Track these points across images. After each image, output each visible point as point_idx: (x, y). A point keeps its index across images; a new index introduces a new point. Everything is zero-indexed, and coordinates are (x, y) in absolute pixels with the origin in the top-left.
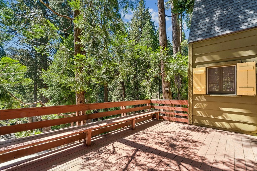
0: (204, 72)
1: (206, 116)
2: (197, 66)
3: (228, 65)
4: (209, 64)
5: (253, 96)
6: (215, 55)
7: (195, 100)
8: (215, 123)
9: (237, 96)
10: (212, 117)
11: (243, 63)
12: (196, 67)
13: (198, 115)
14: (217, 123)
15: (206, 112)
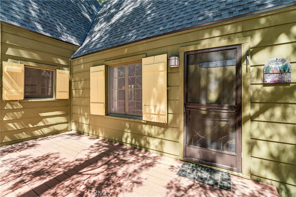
0: (22, 70)
1: (22, 128)
2: (9, 60)
3: (48, 69)
4: (29, 62)
5: (67, 99)
6: (35, 53)
7: (5, 108)
8: (35, 132)
9: (56, 100)
10: (31, 126)
11: (61, 70)
12: (7, 61)
13: (10, 130)
14: (36, 132)
15: (22, 122)
